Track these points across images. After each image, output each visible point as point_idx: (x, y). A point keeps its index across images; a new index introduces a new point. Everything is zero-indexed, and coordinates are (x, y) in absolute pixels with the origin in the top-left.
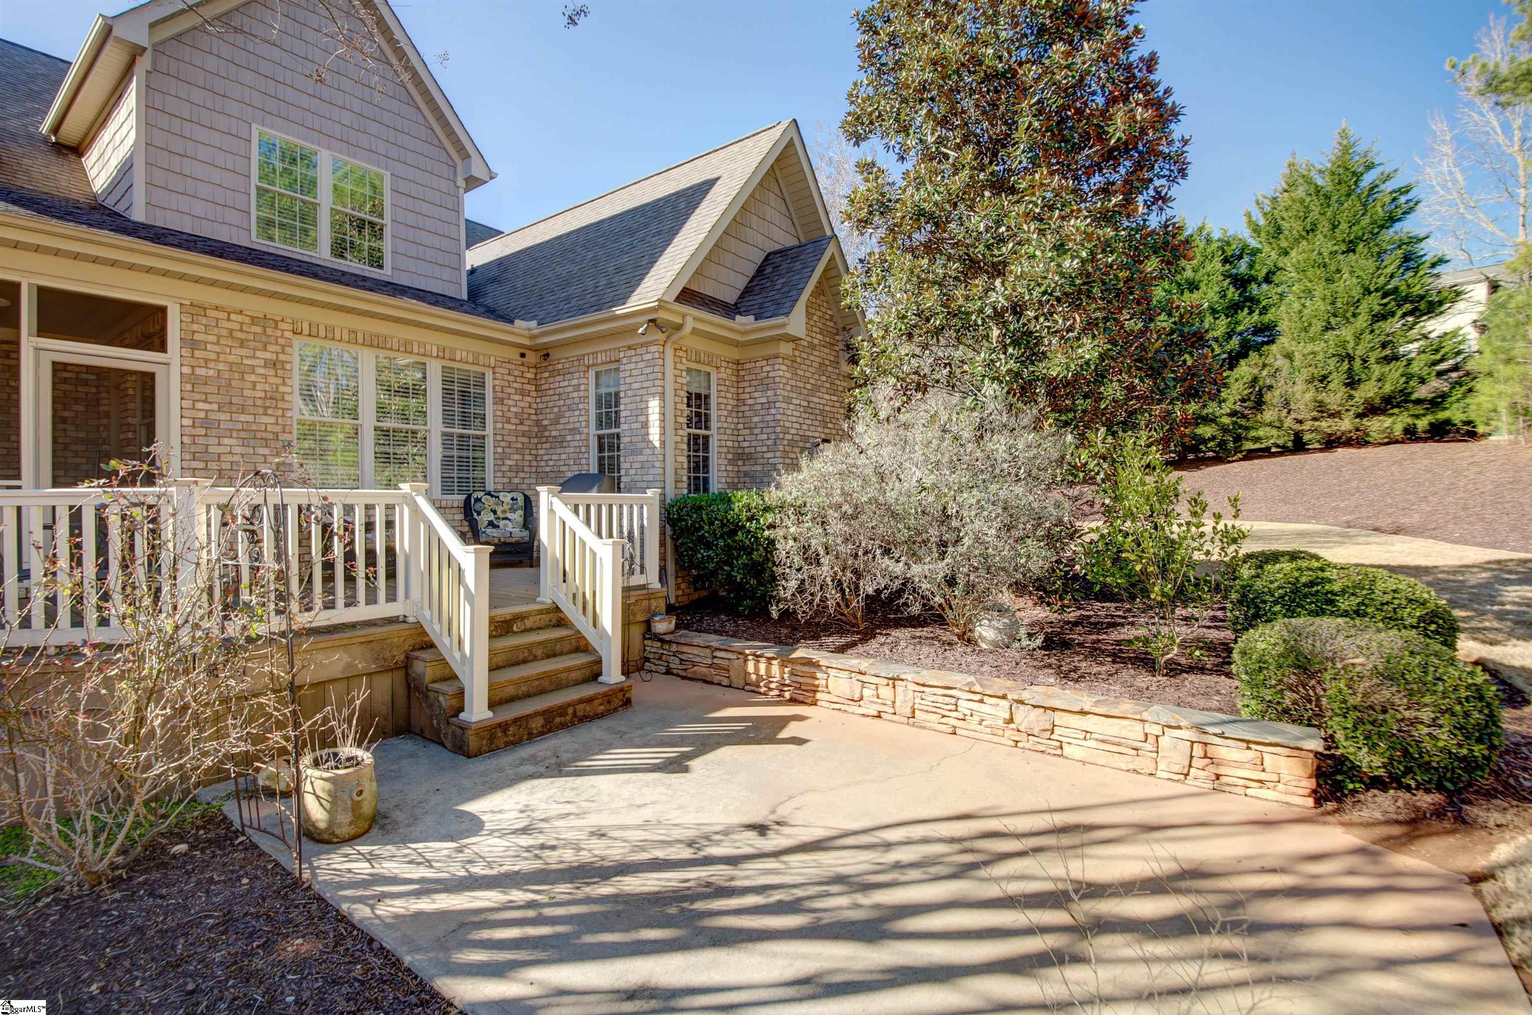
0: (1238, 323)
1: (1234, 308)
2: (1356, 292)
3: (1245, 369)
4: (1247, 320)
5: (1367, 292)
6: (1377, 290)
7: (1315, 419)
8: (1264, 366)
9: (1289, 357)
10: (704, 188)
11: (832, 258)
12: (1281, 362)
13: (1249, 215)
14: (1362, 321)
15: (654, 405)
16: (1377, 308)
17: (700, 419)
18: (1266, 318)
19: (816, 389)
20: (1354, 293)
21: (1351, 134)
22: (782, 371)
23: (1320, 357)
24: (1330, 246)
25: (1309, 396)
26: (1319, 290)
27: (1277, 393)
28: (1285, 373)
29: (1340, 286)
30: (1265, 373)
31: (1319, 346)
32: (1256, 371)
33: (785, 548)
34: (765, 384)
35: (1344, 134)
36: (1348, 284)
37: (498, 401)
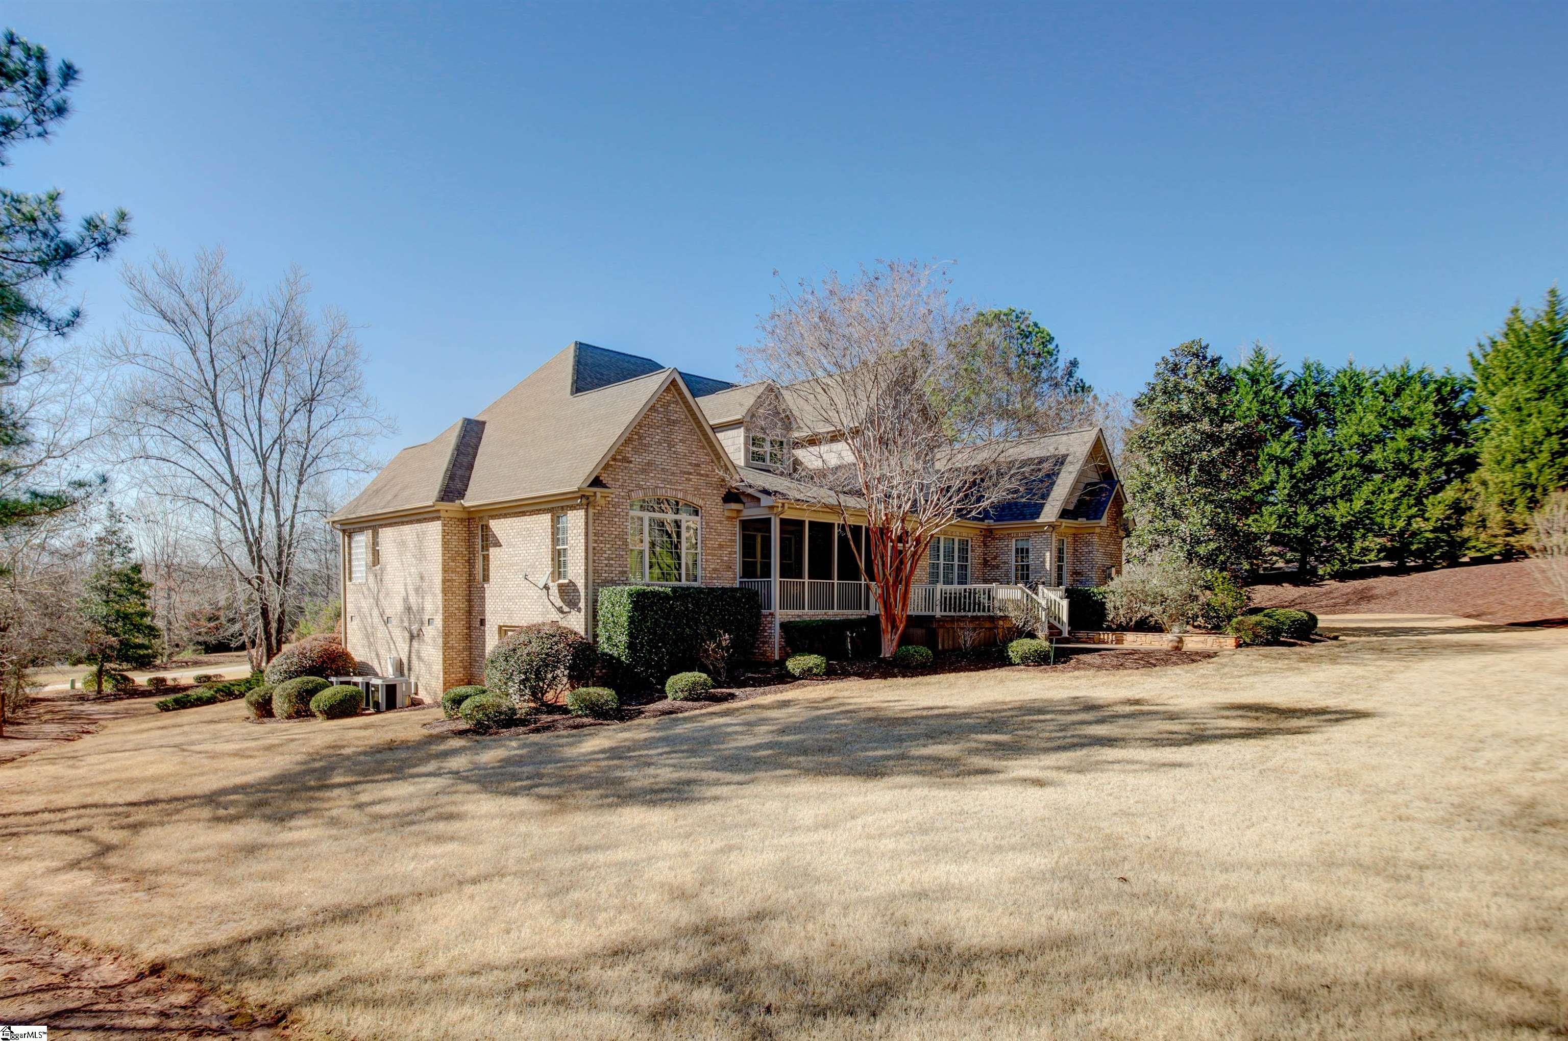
0: (1445, 454)
1: (1439, 443)
2: (1540, 434)
3: (1450, 494)
4: (1452, 452)
5: (1549, 434)
6: (1557, 433)
7: (1507, 535)
8: (1467, 490)
9: (1484, 483)
10: (1061, 461)
11: (1118, 492)
12: (1480, 489)
13: (1471, 355)
14: (1544, 457)
15: (1048, 554)
16: (1556, 447)
17: (1060, 559)
18: (1471, 451)
19: (1109, 544)
20: (1538, 434)
21: (1558, 293)
22: (1096, 539)
23: (1509, 485)
24: (1526, 393)
25: (1499, 517)
26: (1513, 430)
27: (1476, 513)
28: (1482, 497)
29: (1529, 428)
30: (1466, 496)
31: (1507, 476)
32: (1459, 495)
33: (1109, 605)
34: (1088, 544)
35: (1553, 293)
36: (1535, 425)
37: (972, 551)
